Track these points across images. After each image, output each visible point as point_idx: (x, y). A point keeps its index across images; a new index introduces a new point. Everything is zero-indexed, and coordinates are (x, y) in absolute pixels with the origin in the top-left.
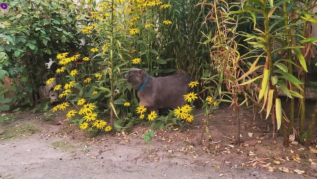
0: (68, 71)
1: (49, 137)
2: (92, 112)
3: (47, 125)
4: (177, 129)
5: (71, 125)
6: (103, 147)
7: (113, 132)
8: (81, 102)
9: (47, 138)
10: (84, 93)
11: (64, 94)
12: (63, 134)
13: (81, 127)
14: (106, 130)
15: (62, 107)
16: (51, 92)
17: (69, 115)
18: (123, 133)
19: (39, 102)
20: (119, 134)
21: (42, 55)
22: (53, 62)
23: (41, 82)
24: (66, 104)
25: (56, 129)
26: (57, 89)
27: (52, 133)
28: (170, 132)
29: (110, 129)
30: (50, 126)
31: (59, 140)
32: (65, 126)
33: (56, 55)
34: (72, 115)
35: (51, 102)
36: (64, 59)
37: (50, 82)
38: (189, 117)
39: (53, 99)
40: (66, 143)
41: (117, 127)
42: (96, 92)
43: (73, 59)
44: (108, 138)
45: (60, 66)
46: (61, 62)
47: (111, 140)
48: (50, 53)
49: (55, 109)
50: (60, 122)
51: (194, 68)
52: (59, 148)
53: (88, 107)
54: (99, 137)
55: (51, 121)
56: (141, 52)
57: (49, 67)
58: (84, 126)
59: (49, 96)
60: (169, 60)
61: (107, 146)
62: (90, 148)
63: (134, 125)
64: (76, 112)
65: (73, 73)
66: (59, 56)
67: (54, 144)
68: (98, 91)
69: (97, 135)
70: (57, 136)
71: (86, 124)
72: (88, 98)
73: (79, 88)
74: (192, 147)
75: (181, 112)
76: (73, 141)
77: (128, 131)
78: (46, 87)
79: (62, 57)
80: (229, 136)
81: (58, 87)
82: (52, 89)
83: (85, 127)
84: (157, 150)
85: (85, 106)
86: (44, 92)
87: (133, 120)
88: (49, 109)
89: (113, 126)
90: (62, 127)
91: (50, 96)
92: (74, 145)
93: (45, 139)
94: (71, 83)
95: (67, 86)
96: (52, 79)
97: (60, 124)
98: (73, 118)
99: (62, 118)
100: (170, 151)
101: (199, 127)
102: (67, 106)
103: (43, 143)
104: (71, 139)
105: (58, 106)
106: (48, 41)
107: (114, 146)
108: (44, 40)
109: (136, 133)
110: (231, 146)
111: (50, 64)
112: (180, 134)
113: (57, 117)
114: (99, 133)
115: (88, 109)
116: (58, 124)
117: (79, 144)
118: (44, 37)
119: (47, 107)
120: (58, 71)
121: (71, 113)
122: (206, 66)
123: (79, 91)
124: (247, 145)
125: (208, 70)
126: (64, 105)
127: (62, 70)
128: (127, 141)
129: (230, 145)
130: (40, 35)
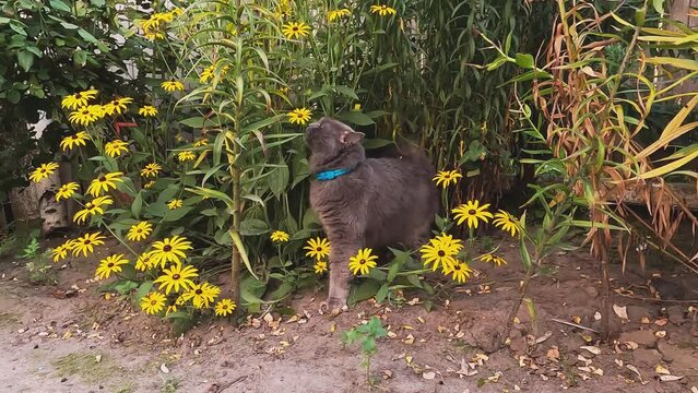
0: (97, 144)
1: (44, 339)
2: (179, 264)
3: (37, 299)
4: (416, 300)
5: (108, 297)
6: (217, 368)
7: (238, 318)
8: (139, 231)
9: (38, 341)
10: (143, 205)
11: (92, 211)
12: (85, 328)
13: (144, 306)
14: (219, 310)
15: (82, 246)
16: (44, 204)
17: (104, 270)
18: (269, 317)
19: (11, 231)
20: (257, 322)
21: (16, 99)
22: (48, 122)
23: (15, 177)
24: (94, 238)
25: (63, 310)
26: (66, 195)
27: (53, 324)
28: (402, 311)
29: (231, 307)
30: (44, 302)
31: (76, 347)
32: (92, 302)
33: (60, 99)
34: (115, 269)
35: (47, 228)
36: (83, 108)
37: (42, 176)
38: (458, 268)
39: (51, 220)
40: (98, 358)
41: (251, 300)
42: (179, 203)
43: (110, 108)
44: (225, 335)
45: (74, 130)
46: (78, 117)
47: (238, 342)
48: (41, 94)
49: (60, 252)
50: (75, 287)
51: (436, 137)
52: (77, 378)
53: (168, 249)
54: (196, 333)
55: (48, 285)
56: (309, 92)
57: (38, 136)
58: (154, 303)
59: (38, 211)
60: (378, 114)
61: (232, 366)
62: (179, 374)
63: (294, 293)
64: (125, 261)
65: (115, 148)
66: (69, 101)
67: (60, 362)
68: (184, 196)
69: (192, 328)
70: (67, 334)
71: (160, 299)
72: (155, 217)
73: (131, 191)
74: (486, 358)
75: (441, 254)
76: (119, 350)
77: (282, 311)
78: (31, 189)
79: (79, 102)
80: (565, 317)
81: (68, 190)
82: (49, 194)
83: (158, 307)
84: (389, 373)
85: (160, 245)
86: (25, 201)
87: (291, 279)
88: (40, 251)
89: (238, 300)
90: (82, 305)
91: (42, 212)
92: (125, 363)
93: (29, 347)
94: (108, 176)
95: (96, 186)
96: (50, 167)
97: (74, 294)
98: (118, 278)
99: (79, 275)
100: (430, 376)
101: (468, 291)
102: (96, 243)
103: (23, 360)
104: (112, 345)
105: (67, 245)
106: (35, 57)
107: (253, 364)
108: (21, 56)
109: (304, 317)
110: (589, 348)
111: (40, 127)
112: (432, 315)
113: (64, 273)
114: (198, 320)
115: (170, 256)
116: (69, 296)
117: (140, 360)
118: (22, 45)
119: (34, 245)
120: (68, 142)
121: (111, 265)
122: (473, 132)
123: (132, 200)
124: (634, 345)
125: (476, 142)
126: (87, 242)
127: (81, 138)
128: (286, 344)
129: (587, 348)
130: (9, 41)
